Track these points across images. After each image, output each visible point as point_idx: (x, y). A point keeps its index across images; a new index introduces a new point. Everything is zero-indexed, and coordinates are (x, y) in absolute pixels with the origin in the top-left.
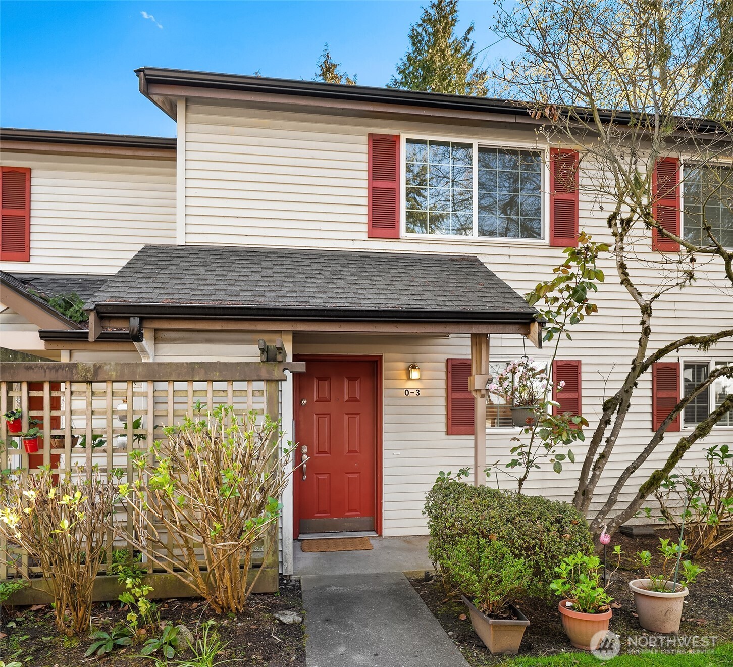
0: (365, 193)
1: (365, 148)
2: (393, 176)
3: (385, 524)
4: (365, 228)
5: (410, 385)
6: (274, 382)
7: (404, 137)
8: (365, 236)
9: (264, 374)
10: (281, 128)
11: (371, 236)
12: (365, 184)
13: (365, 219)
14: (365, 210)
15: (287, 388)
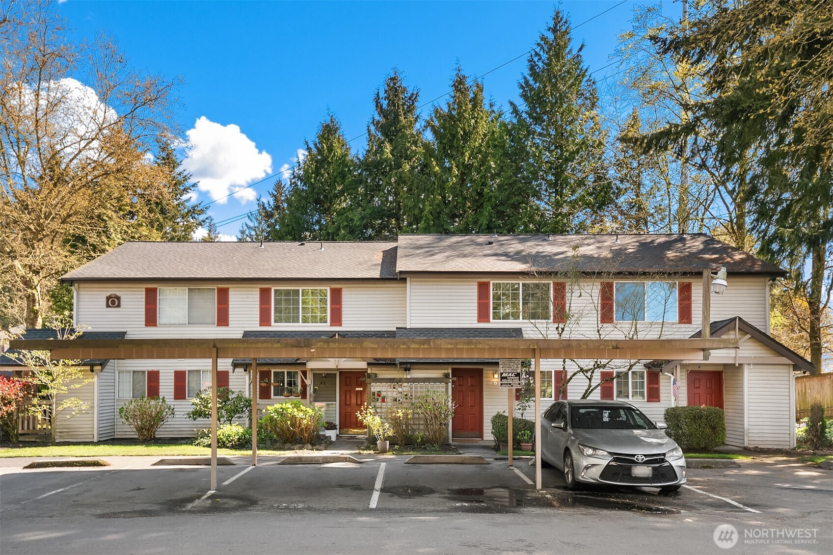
0: (476, 305)
1: (476, 287)
2: (488, 298)
3: (485, 435)
4: (476, 318)
5: (494, 380)
6: (447, 383)
7: (492, 282)
8: (476, 322)
9: (445, 381)
10: (444, 282)
11: (479, 321)
12: (476, 301)
13: (476, 315)
14: (476, 312)
15: (450, 384)
